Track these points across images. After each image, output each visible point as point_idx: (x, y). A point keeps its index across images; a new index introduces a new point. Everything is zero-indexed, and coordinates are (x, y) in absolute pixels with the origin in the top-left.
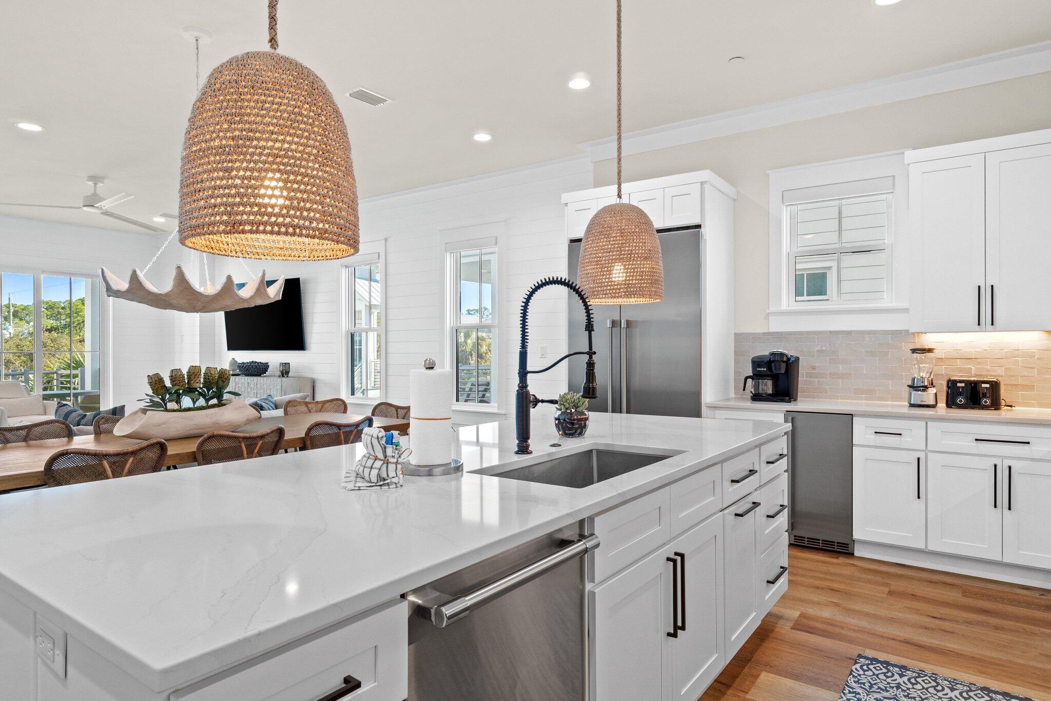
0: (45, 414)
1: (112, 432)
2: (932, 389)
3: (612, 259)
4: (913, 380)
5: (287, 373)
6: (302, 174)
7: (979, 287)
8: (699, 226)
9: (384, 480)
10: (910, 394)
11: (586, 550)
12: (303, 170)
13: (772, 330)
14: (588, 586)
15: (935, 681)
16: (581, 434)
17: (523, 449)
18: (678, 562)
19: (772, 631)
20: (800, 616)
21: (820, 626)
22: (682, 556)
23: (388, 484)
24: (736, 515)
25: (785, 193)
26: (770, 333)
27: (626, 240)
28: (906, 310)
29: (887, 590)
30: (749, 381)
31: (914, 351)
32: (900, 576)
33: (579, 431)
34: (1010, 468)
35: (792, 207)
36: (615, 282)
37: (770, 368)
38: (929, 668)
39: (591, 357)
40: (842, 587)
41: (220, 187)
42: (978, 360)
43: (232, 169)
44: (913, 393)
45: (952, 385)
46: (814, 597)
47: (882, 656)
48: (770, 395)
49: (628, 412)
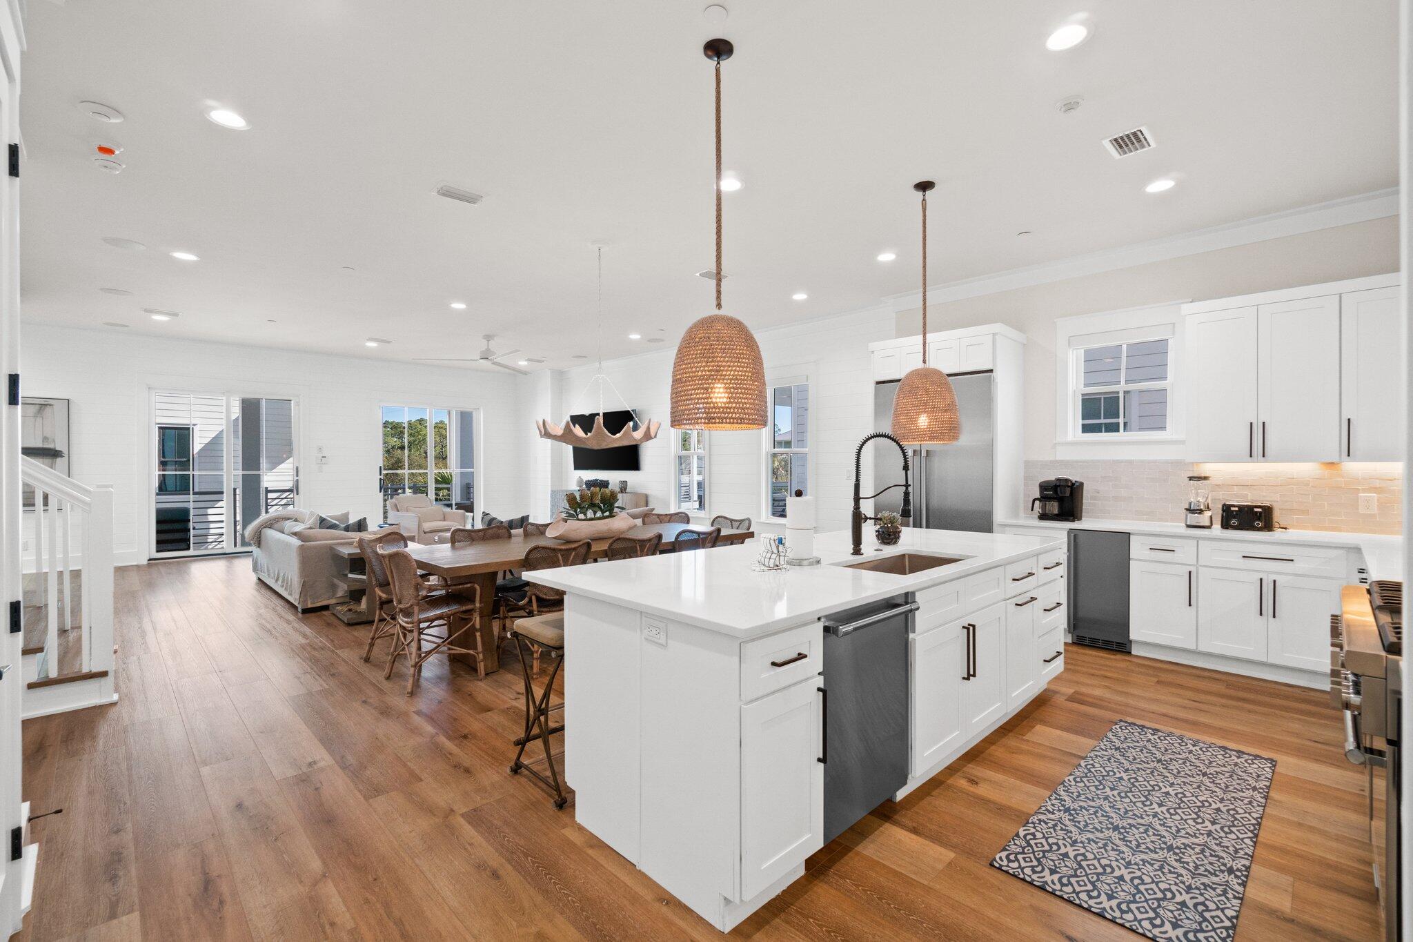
0: (444, 520)
1: (545, 534)
2: (1208, 512)
3: (919, 412)
4: (1190, 504)
5: (625, 489)
6: (744, 388)
7: (1251, 423)
8: (991, 371)
9: (777, 566)
10: (1187, 516)
11: (911, 611)
12: (745, 386)
13: (1059, 458)
14: (911, 636)
15: (1181, 740)
16: (895, 543)
17: (857, 551)
18: (970, 630)
19: (1049, 700)
20: (1075, 692)
21: (1091, 700)
22: (974, 626)
23: (780, 569)
24: (1017, 605)
25: (1071, 338)
26: (1057, 461)
27: (930, 397)
28: (1183, 442)
29: (1156, 680)
30: (1037, 503)
31: (1191, 478)
32: (1172, 671)
33: (894, 540)
34: (1275, 581)
35: (1078, 350)
36: (921, 429)
37: (1056, 492)
38: (1178, 732)
39: (907, 489)
40: (1115, 675)
41: (701, 398)
42: (1255, 487)
43: (709, 388)
44: (1190, 515)
45: (1226, 509)
46: (1089, 681)
47: (1139, 722)
48: (1056, 515)
49: (928, 527)
